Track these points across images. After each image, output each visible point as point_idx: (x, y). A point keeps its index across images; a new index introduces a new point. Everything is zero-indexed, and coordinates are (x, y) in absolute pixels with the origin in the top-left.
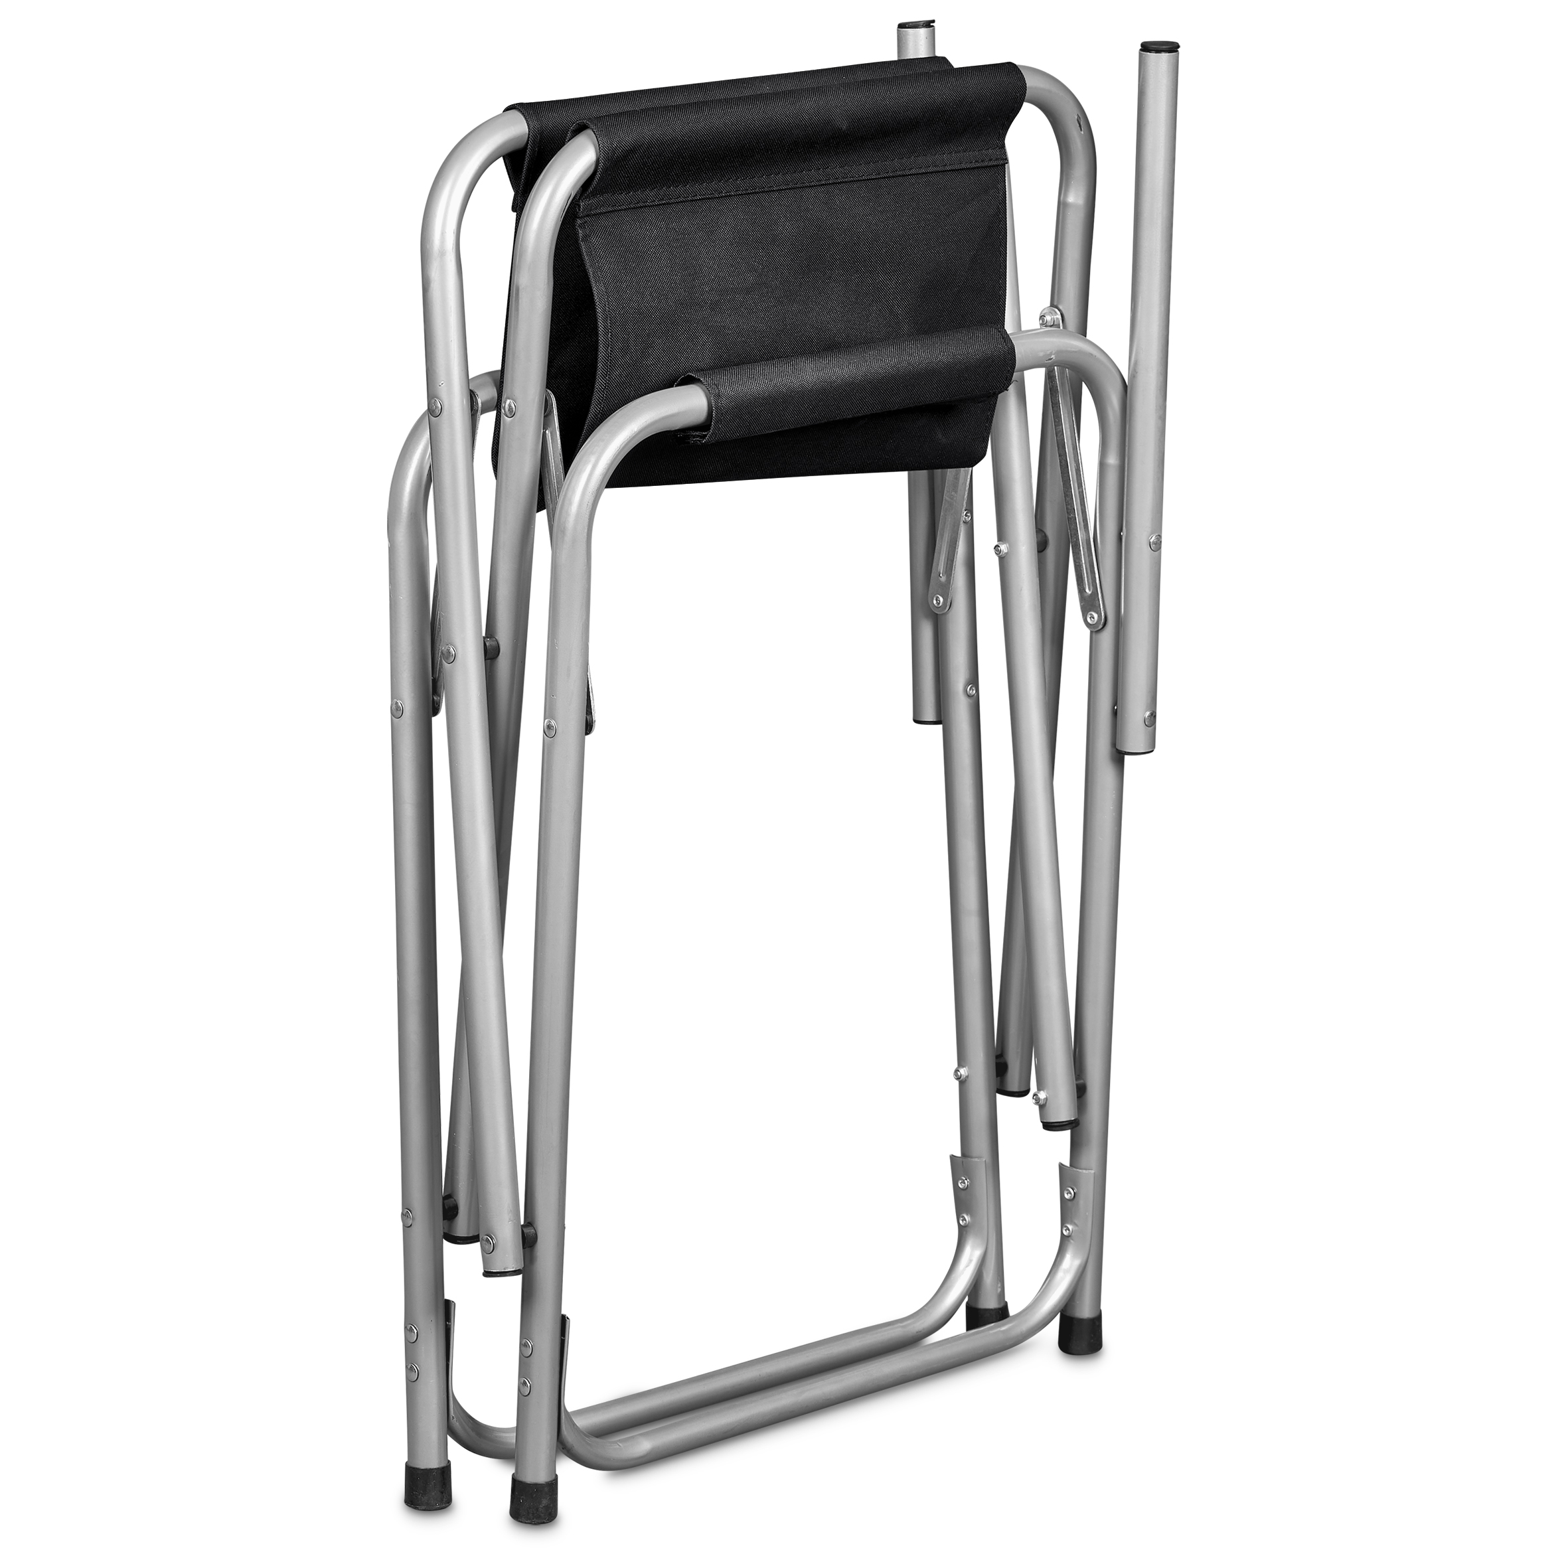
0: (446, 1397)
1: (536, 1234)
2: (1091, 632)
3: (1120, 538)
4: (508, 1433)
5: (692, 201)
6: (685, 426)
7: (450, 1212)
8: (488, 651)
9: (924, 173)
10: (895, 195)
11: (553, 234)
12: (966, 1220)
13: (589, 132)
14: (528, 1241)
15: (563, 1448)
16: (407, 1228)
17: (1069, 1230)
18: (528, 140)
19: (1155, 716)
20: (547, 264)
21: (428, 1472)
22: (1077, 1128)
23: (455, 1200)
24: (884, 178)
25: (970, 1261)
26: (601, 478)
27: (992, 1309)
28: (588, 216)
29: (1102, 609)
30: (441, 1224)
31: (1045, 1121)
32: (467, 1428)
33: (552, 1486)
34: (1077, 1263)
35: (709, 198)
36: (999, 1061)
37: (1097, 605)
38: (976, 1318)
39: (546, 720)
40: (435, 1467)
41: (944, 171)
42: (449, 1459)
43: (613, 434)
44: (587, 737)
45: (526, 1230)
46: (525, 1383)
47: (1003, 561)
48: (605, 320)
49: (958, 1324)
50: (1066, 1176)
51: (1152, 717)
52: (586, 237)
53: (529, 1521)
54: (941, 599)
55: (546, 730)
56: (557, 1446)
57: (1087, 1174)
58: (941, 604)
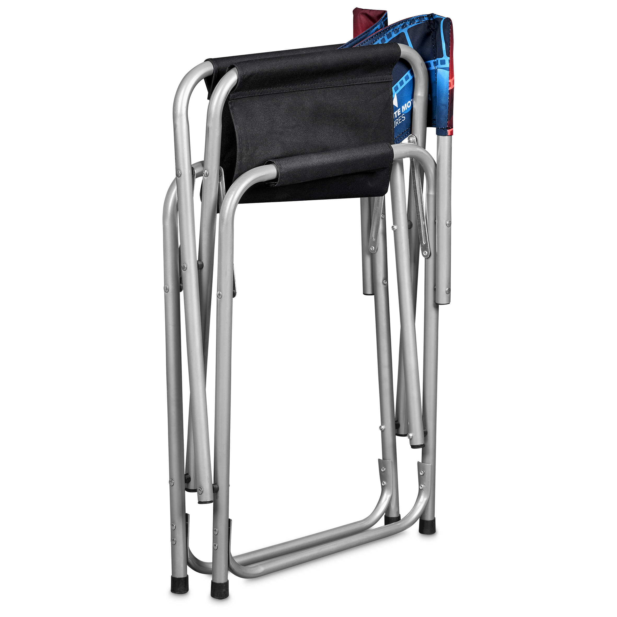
0: (186, 551)
1: (218, 487)
2: (425, 259)
3: (435, 223)
4: (210, 564)
5: (273, 94)
6: (268, 180)
7: (187, 480)
8: (199, 266)
9: (361, 84)
10: (350, 92)
11: (222, 107)
12: (384, 484)
13: (235, 68)
14: (215, 490)
15: (230, 569)
16: (171, 486)
17: (422, 487)
18: (213, 72)
19: (450, 290)
20: (219, 118)
21: (180, 579)
22: (424, 447)
23: (189, 476)
24: (346, 86)
25: (386, 499)
26: (237, 199)
27: (394, 518)
28: (233, 99)
29: (429, 250)
30: (184, 485)
31: (412, 445)
32: (194, 562)
33: (227, 584)
34: (426, 499)
35: (279, 93)
36: (397, 423)
37: (427, 248)
38: (388, 521)
39: (218, 292)
40: (182, 577)
41: (368, 83)
42: (187, 574)
43: (241, 183)
44: (233, 298)
45: (214, 486)
46: (215, 545)
47: (395, 232)
48: (239, 139)
49: (382, 522)
50: (420, 466)
51: (449, 290)
52: (232, 107)
53: (218, 598)
54: (374, 248)
55: (218, 296)
56: (228, 569)
57: (428, 465)
58: (373, 250)
